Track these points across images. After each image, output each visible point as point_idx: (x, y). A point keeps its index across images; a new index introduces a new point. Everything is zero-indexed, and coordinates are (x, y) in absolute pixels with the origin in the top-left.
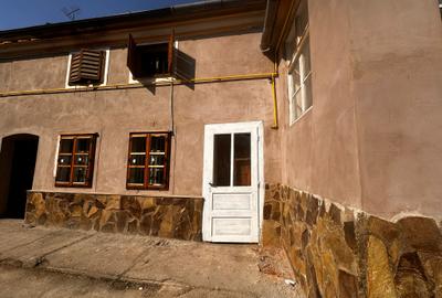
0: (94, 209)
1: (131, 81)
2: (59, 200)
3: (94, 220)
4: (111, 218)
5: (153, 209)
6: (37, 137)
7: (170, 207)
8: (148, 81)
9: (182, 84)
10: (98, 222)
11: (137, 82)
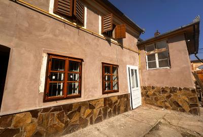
0: (88, 111)
1: (100, 34)
2: (56, 113)
3: (89, 119)
4: (100, 113)
5: (117, 102)
6: (9, 49)
7: (122, 99)
8: (109, 39)
9: (120, 45)
10: (91, 119)
11: (102, 36)
